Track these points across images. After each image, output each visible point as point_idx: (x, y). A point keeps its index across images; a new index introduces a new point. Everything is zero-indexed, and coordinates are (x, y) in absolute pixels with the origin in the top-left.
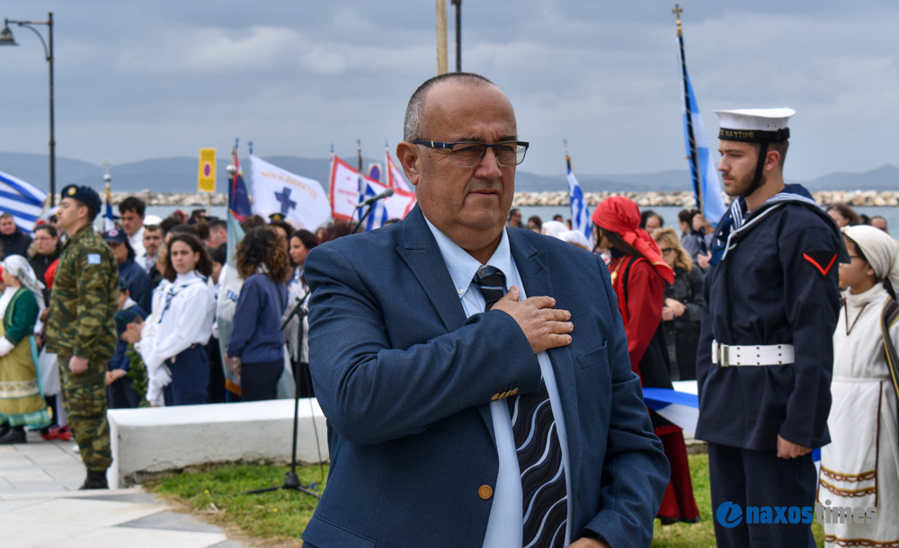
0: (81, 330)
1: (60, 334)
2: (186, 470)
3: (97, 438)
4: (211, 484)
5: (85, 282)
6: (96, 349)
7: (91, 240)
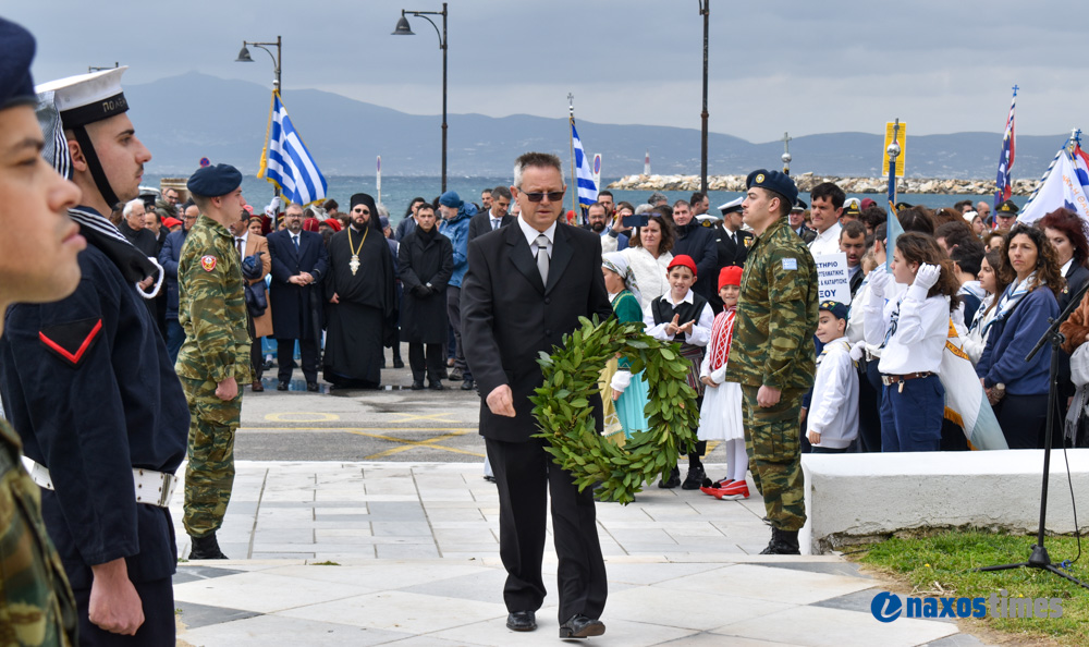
0: (772, 354)
1: (746, 357)
2: (896, 535)
3: (788, 490)
4: (932, 555)
5: (778, 293)
6: (790, 378)
7: (785, 239)
